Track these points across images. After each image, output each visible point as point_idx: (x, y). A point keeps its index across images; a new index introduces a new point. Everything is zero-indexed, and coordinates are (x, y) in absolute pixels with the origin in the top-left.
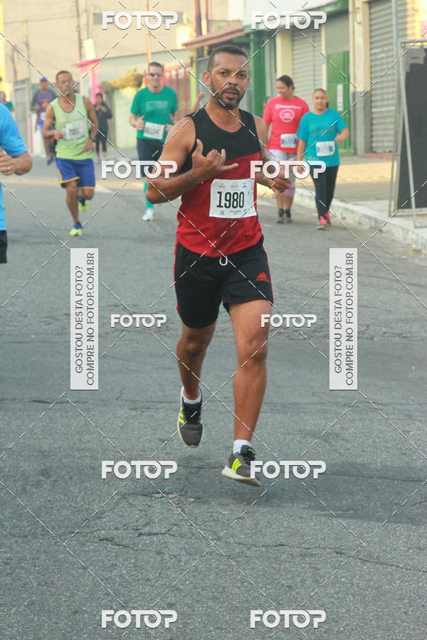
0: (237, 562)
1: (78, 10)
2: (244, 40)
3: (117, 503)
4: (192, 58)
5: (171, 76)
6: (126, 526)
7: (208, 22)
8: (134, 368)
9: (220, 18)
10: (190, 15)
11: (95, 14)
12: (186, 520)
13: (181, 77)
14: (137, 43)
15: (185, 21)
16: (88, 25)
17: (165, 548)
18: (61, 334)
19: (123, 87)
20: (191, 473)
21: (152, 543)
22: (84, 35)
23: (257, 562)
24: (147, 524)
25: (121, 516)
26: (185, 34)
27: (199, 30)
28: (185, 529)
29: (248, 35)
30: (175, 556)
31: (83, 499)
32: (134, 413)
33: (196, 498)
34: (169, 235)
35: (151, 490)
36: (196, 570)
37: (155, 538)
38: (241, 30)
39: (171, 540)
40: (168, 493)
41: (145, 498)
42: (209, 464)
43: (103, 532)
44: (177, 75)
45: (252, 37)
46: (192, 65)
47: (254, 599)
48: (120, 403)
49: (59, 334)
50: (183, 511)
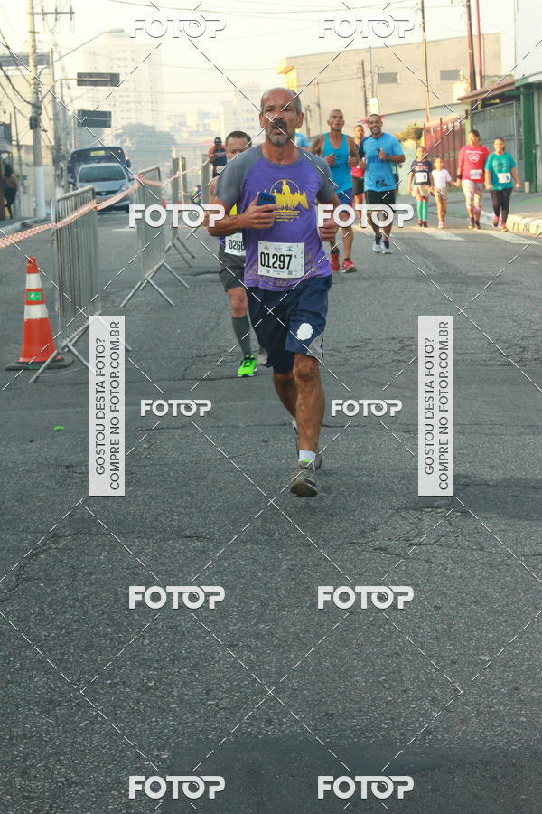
0: (498, 570)
1: (363, 71)
2: (515, 93)
3: (390, 517)
4: (467, 112)
5: (448, 128)
6: (398, 538)
7: (482, 77)
8: (408, 395)
9: (494, 74)
10: (465, 72)
11: (379, 75)
12: (453, 532)
13: (457, 128)
14: (416, 98)
15: (461, 78)
16: (373, 85)
17: (433, 557)
18: (343, 365)
19: (405, 140)
20: (459, 490)
21: (421, 552)
22: (369, 94)
23: (517, 570)
24: (416, 536)
25: (395, 528)
26: (461, 89)
27: (473, 86)
28: (452, 540)
29: (518, 88)
30: (442, 564)
31: (360, 513)
32: (407, 435)
33: (462, 512)
34: (443, 273)
35: (421, 504)
36: (461, 577)
37: (424, 548)
38: (513, 84)
39: (439, 549)
40: (437, 508)
41: (415, 512)
42: (474, 481)
43: (378, 542)
44: (453, 126)
45: (522, 90)
46: (466, 118)
47: (513, 603)
48: (395, 426)
49: (340, 365)
50: (450, 523)
